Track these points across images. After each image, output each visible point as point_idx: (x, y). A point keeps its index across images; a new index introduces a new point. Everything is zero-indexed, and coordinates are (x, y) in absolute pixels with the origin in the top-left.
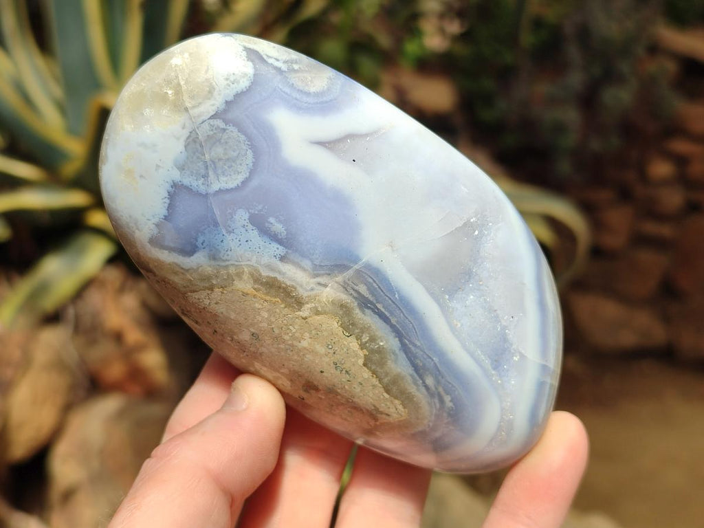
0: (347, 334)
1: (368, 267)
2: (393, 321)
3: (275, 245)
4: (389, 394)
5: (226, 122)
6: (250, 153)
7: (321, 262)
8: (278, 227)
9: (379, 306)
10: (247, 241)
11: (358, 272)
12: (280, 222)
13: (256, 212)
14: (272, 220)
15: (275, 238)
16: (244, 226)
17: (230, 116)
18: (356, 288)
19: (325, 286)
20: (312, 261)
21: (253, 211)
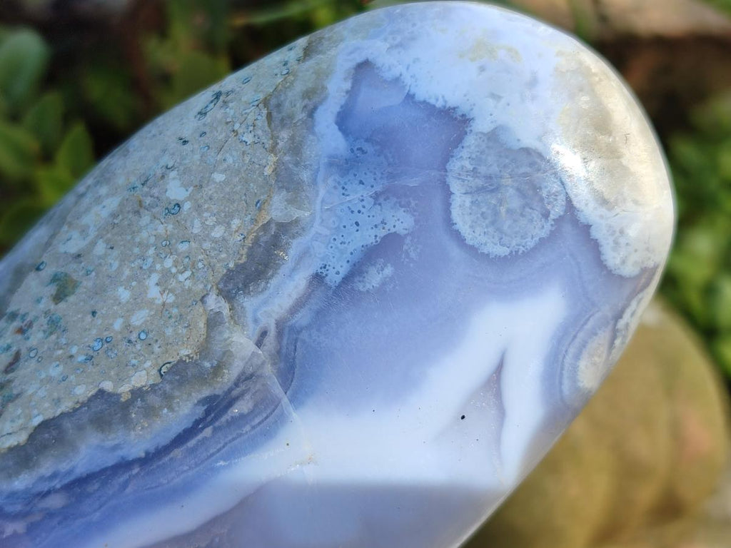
0: (164, 370)
1: (282, 420)
2: (178, 453)
3: (344, 269)
4: (39, 425)
5: (559, 220)
6: (502, 251)
7: (304, 342)
8: (374, 278)
9: (208, 432)
10: (357, 224)
11: (276, 403)
12: (383, 284)
13: (405, 247)
14: (389, 271)
15: (356, 271)
16: (383, 222)
17: (567, 228)
18: (247, 397)
19: (259, 344)
20: (308, 327)
21: (408, 240)
